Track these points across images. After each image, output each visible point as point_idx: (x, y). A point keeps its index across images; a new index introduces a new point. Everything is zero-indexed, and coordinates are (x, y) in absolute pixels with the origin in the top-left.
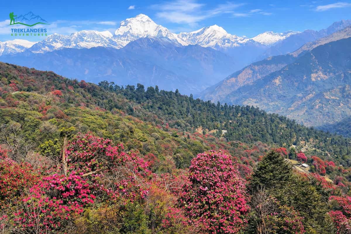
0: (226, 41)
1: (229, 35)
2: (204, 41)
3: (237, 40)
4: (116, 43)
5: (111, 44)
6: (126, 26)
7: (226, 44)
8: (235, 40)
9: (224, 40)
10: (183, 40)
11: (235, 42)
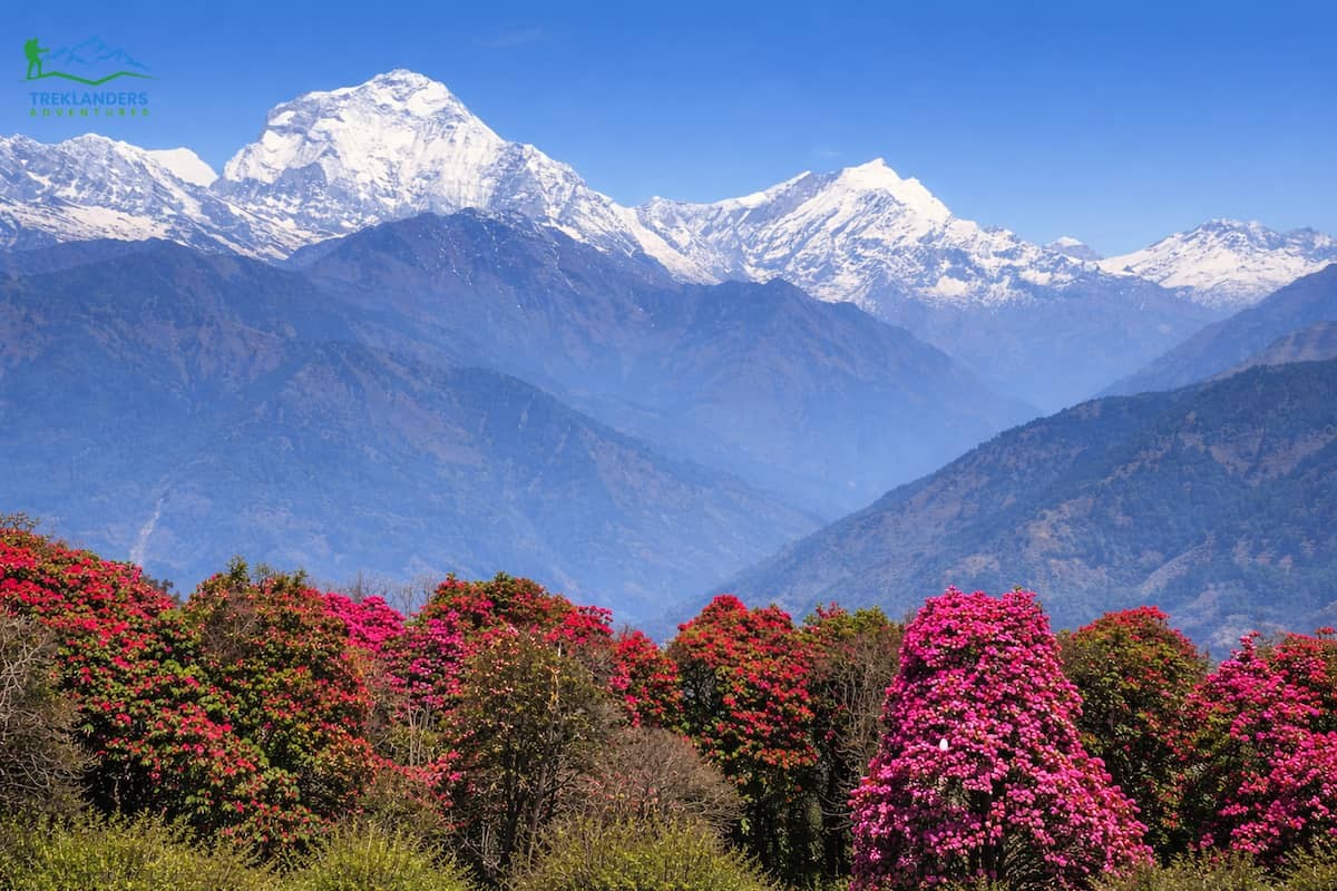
0: (946, 265)
1: (963, 231)
2: (799, 255)
3: (1016, 264)
4: (244, 228)
5: (217, 232)
6: (297, 131)
7: (940, 284)
8: (1006, 262)
9: (930, 254)
10: (673, 245)
11: (1002, 273)
